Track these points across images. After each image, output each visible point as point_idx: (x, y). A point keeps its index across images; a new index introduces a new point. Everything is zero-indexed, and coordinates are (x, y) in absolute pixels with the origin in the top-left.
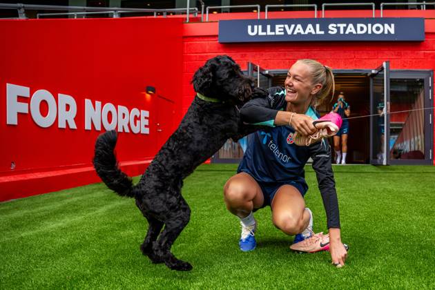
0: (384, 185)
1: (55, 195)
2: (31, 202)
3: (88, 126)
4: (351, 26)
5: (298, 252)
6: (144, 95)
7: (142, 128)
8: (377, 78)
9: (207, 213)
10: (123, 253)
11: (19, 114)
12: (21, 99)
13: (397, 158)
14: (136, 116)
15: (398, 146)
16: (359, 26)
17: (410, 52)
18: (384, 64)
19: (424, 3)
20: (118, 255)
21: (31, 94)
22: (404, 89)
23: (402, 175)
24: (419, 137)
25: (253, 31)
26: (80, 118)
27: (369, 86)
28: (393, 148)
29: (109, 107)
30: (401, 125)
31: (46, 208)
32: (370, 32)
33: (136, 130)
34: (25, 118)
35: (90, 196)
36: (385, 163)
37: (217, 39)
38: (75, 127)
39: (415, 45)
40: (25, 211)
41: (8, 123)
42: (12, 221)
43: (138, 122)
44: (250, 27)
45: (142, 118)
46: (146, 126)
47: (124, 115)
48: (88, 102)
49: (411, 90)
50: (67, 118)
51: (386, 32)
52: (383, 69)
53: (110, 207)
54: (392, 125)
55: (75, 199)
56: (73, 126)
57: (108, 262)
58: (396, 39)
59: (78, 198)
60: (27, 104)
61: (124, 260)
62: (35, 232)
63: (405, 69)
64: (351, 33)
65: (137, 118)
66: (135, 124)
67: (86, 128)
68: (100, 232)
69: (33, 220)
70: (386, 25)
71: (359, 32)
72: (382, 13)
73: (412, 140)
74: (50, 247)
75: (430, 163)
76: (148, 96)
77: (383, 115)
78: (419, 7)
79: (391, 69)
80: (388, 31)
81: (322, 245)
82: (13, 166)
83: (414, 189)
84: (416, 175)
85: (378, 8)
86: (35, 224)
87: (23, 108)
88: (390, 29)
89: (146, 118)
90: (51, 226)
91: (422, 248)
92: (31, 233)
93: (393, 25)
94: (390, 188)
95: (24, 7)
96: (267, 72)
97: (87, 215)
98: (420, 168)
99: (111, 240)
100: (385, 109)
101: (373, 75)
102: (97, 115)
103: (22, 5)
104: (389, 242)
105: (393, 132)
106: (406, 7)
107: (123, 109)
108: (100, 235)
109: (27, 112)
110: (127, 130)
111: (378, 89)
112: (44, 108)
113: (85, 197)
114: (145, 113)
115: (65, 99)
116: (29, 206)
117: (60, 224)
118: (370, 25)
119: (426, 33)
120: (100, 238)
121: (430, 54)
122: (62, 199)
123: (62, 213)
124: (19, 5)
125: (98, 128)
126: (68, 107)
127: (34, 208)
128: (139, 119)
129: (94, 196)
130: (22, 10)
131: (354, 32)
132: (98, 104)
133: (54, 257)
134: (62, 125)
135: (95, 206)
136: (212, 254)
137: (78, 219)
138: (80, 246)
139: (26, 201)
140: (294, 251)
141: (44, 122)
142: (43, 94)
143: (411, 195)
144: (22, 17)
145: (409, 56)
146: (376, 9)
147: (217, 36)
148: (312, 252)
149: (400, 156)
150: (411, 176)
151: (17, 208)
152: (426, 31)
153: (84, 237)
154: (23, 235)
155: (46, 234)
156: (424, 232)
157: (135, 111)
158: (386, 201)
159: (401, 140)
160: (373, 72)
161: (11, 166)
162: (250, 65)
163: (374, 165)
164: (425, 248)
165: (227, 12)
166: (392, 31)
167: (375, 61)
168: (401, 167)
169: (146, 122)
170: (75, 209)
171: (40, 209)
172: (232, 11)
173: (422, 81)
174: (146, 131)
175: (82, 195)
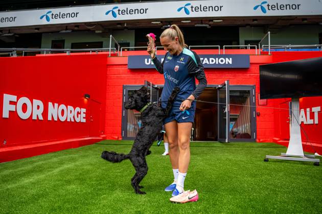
0: (227, 156)
1: (29, 159)
2: (15, 164)
3: (50, 118)
4: (206, 59)
5: (175, 202)
6: (83, 99)
7: (82, 119)
8: (222, 89)
9: (119, 174)
10: (68, 201)
11: (10, 111)
12: (12, 103)
13: (234, 137)
14: (78, 112)
15: (235, 130)
16: (211, 59)
17: (241, 74)
18: (226, 82)
19: (249, 45)
20: (65, 202)
21: (18, 100)
22: (238, 94)
23: (237, 148)
24: (247, 125)
25: (148, 62)
26: (45, 113)
27: (217, 94)
28: (232, 131)
29: (63, 106)
30: (236, 116)
31: (23, 168)
32: (217, 63)
33: (78, 120)
34: (13, 114)
35: (50, 161)
36: (227, 141)
37: (127, 66)
38: (42, 119)
39: (244, 70)
40: (11, 171)
41: (3, 117)
42: (3, 177)
43: (79, 115)
44: (146, 60)
45: (82, 113)
46: (84, 118)
47: (71, 111)
48: (50, 104)
49: (242, 95)
50: (38, 114)
51: (227, 63)
52: (225, 85)
53: (61, 168)
54: (231, 115)
55: (40, 163)
56: (41, 118)
57: (60, 207)
58: (233, 67)
59: (42, 162)
60: (15, 106)
61: (69, 206)
62: (16, 185)
63: (239, 85)
64: (206, 64)
65: (78, 113)
66: (78, 117)
67: (49, 119)
68: (55, 186)
69: (15, 177)
70: (227, 59)
71: (211, 63)
72: (224, 52)
73: (243, 126)
74: (25, 196)
75: (255, 141)
76: (86, 100)
77: (226, 112)
78: (246, 48)
79: (230, 85)
80: (228, 62)
81: (189, 199)
82: (5, 142)
83: (244, 159)
84: (246, 149)
85: (222, 48)
86: (16, 179)
87: (13, 108)
88: (229, 61)
89: (84, 113)
90: (26, 181)
91: (251, 200)
92: (14, 185)
93: (231, 59)
94: (230, 157)
95: (16, 50)
96: (156, 86)
97: (47, 174)
98: (248, 144)
99: (62, 192)
100: (226, 109)
101: (219, 88)
102: (56, 111)
103: (15, 49)
104: (230, 196)
105: (231, 120)
106: (238, 48)
107: (70, 108)
108: (55, 188)
109: (15, 110)
110: (73, 120)
111: (222, 96)
112: (24, 108)
113: (46, 161)
114: (84, 110)
115: (37, 102)
116: (13, 167)
117: (31, 180)
118: (217, 59)
119: (251, 64)
120: (55, 190)
121: (253, 76)
122: (33, 162)
123: (32, 172)
124: (13, 49)
125: (56, 119)
126: (38, 107)
127: (16, 168)
128: (80, 113)
129: (52, 161)
130: (15, 52)
131: (208, 63)
132: (56, 105)
133: (26, 203)
134: (34, 118)
135: (52, 168)
136: (123, 203)
137: (42, 176)
138: (43, 196)
139: (11, 163)
140: (172, 202)
141: (24, 116)
142: (24, 100)
143: (243, 163)
144: (15, 56)
145: (240, 77)
146: (221, 49)
147: (127, 65)
148: (183, 203)
149: (236, 136)
150: (243, 149)
151: (6, 168)
152: (251, 62)
153: (45, 190)
154: (9, 187)
155: (23, 187)
156: (252, 189)
157: (78, 109)
158: (228, 167)
159: (236, 126)
160: (219, 86)
161: (3, 142)
162: (146, 82)
163: (221, 142)
164: (253, 201)
165: (133, 50)
166: (231, 63)
167: (221, 80)
168: (237, 143)
169: (84, 115)
170: (40, 170)
171: (19, 169)
172: (136, 50)
173: (249, 91)
174: (84, 121)
175: (45, 160)
